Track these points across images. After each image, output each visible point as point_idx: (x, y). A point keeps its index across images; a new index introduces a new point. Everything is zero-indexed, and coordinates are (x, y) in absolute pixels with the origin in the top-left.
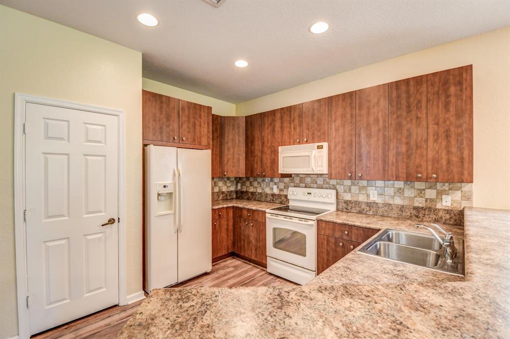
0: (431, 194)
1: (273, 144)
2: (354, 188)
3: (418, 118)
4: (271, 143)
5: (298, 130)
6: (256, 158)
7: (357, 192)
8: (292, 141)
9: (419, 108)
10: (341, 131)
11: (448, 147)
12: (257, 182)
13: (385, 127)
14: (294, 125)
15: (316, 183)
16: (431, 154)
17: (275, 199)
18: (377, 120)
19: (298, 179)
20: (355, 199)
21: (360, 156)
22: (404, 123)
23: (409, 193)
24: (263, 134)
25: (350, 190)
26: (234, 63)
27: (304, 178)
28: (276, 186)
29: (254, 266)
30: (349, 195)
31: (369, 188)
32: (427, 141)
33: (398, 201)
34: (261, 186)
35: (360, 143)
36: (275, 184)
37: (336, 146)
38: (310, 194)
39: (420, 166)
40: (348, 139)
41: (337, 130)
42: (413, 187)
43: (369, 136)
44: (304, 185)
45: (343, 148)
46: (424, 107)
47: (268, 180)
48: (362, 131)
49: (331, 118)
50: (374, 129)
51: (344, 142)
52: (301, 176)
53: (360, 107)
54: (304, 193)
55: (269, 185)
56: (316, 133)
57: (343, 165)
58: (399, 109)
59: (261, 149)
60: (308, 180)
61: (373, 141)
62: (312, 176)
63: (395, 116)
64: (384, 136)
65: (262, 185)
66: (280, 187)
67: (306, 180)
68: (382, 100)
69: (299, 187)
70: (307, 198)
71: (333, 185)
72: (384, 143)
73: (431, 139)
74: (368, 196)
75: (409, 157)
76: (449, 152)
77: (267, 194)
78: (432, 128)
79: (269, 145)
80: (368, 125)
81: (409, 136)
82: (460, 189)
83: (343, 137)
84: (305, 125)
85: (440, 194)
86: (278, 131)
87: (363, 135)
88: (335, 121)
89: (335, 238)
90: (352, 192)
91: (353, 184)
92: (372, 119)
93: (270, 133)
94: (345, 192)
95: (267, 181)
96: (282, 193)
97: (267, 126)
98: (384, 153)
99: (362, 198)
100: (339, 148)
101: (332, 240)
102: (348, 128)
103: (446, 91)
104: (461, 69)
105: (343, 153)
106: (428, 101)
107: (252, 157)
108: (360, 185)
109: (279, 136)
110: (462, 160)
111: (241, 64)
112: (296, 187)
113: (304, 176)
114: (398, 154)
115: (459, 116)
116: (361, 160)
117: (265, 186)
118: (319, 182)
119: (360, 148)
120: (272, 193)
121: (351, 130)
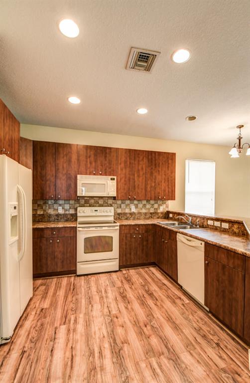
0: (156, 206)
1: (69, 172)
2: (122, 205)
3: (159, 171)
4: (67, 171)
5: (94, 164)
6: (48, 182)
7: (125, 207)
8: (88, 172)
9: (159, 166)
10: (124, 171)
11: (168, 185)
12: (37, 205)
13: (146, 172)
14: (90, 160)
15: (98, 203)
16: (163, 188)
17: (59, 219)
18: (142, 169)
19: (83, 201)
20: (124, 211)
21: (134, 187)
22: (154, 172)
23: (148, 206)
24: (58, 162)
25: (121, 207)
26: (68, 99)
27: (89, 200)
28: (61, 207)
29: (58, 278)
30: (120, 209)
31: (131, 205)
32: (161, 182)
33: (144, 211)
34: (42, 208)
35: (134, 179)
36: (60, 205)
37: (121, 179)
38: (97, 211)
39: (159, 193)
40: (128, 176)
41: (122, 170)
42: (149, 203)
43: (139, 176)
44: (88, 205)
45: (125, 181)
46: (161, 167)
47: (52, 202)
48: (135, 173)
49: (118, 161)
50: (141, 173)
51: (126, 178)
52: (86, 198)
53: (134, 159)
54: (92, 210)
55: (53, 206)
56: (108, 169)
57: (125, 191)
58: (152, 165)
59: (54, 175)
60: (92, 201)
61: (141, 179)
62: (95, 198)
63: (150, 168)
64: (146, 177)
65: (44, 208)
66: (65, 208)
67: (90, 202)
68: (145, 158)
69: (84, 206)
70: (94, 214)
71: (110, 204)
72: (146, 181)
73: (163, 181)
74: (131, 209)
75: (155, 189)
76: (168, 187)
77: (50, 215)
78: (164, 176)
79: (65, 172)
80: (138, 170)
81: (155, 179)
82: (165, 203)
83: (125, 174)
84: (99, 162)
85: (159, 205)
86: (75, 162)
87: (136, 175)
88: (120, 164)
89: (131, 234)
90: (122, 207)
91: (122, 203)
92: (140, 168)
93: (66, 162)
94: (118, 208)
95: (50, 203)
96: (67, 212)
97: (62, 155)
98: (145, 186)
99: (127, 211)
100: (123, 181)
101: (129, 235)
102: (128, 170)
103: (168, 161)
104: (173, 153)
105: (125, 184)
106: (162, 164)
107: (43, 181)
108: (126, 203)
109: (76, 166)
110: (172, 191)
111: (74, 100)
112: (82, 206)
113: (88, 198)
114: (151, 187)
115: (172, 173)
116: (135, 189)
117: (47, 208)
118: (100, 203)
119: (135, 182)
120: (57, 213)
121: (130, 171)
